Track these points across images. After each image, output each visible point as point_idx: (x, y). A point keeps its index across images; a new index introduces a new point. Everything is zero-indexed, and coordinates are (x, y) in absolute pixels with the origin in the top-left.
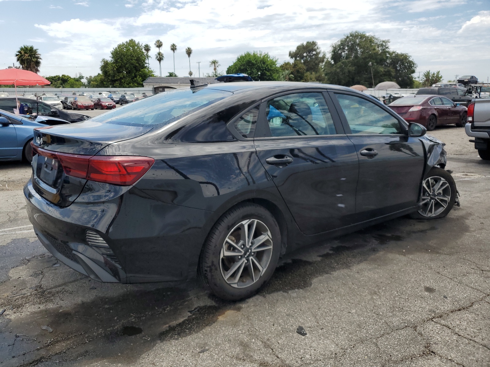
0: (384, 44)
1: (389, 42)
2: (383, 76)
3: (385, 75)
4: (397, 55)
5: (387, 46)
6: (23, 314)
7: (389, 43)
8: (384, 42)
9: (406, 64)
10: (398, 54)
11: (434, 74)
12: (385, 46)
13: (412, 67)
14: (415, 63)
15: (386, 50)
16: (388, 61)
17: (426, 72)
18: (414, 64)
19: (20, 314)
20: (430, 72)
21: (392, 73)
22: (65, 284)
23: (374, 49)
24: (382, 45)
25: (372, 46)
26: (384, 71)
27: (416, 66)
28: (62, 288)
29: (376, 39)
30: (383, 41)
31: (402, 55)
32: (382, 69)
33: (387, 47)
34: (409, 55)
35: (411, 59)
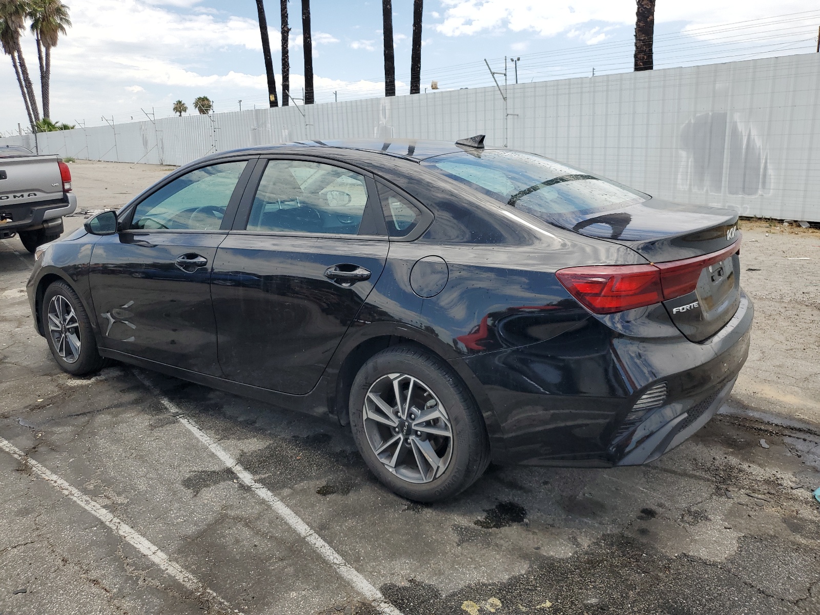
6: (774, 472)
19: (777, 474)
22: (685, 474)
28: (695, 473)
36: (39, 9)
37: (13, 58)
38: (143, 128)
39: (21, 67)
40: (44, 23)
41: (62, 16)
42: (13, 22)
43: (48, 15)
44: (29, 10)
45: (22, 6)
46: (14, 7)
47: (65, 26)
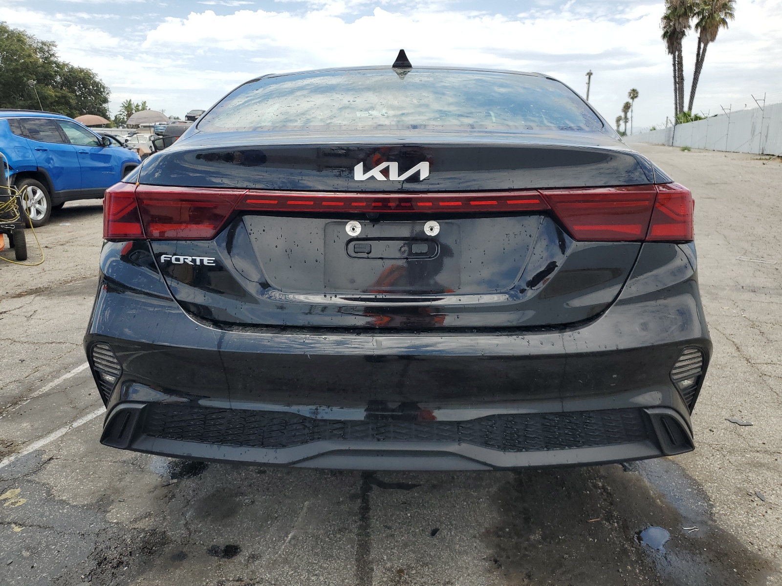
0: (46, 48)
1: (56, 46)
2: (55, 104)
3: (58, 103)
4: (72, 70)
5: (52, 52)
7: (54, 48)
8: (45, 45)
9: (91, 87)
10: (72, 68)
11: (138, 106)
12: (48, 52)
13: (101, 92)
14: (106, 86)
15: (51, 59)
16: (58, 78)
17: (126, 102)
18: (104, 88)
20: (132, 102)
21: (71, 101)
23: (30, 56)
24: (41, 50)
25: (23, 50)
26: (56, 96)
27: (108, 92)
29: (29, 38)
30: (43, 43)
31: (82, 71)
32: (50, 92)
33: (53, 55)
34: (94, 71)
35: (97, 79)
36: (706, 8)
37: (674, 58)
38: (755, 115)
39: (678, 65)
40: (708, 21)
41: (727, 11)
42: (679, 23)
43: (713, 12)
44: (697, 10)
45: (691, 8)
46: (683, 9)
47: (728, 20)
